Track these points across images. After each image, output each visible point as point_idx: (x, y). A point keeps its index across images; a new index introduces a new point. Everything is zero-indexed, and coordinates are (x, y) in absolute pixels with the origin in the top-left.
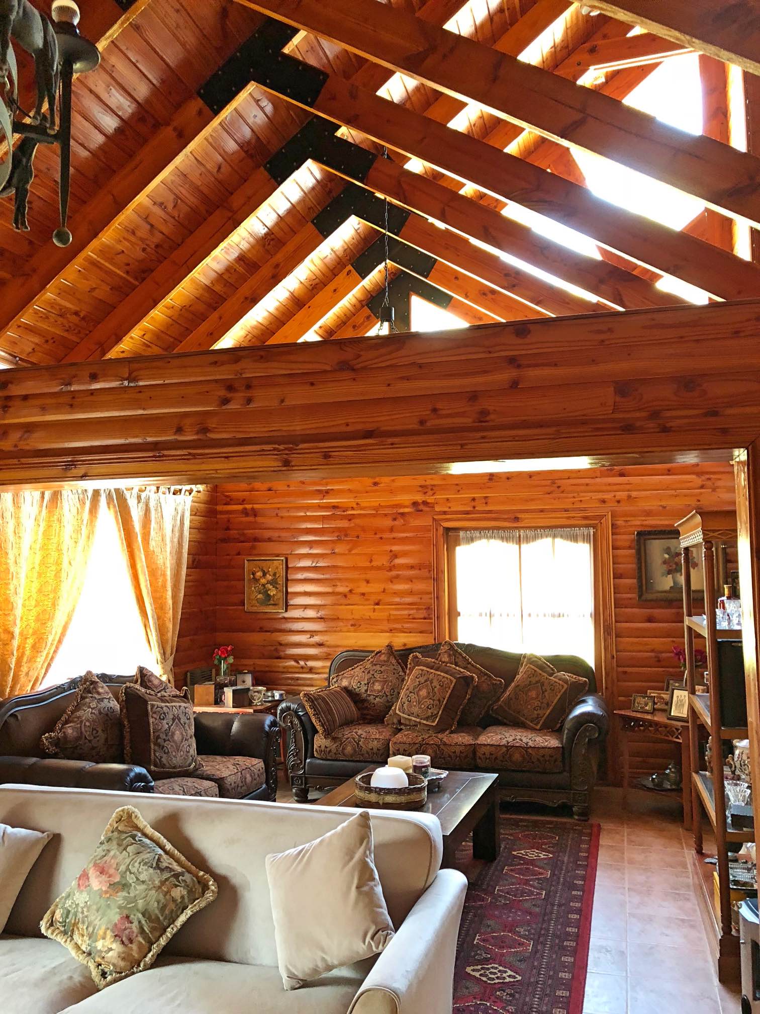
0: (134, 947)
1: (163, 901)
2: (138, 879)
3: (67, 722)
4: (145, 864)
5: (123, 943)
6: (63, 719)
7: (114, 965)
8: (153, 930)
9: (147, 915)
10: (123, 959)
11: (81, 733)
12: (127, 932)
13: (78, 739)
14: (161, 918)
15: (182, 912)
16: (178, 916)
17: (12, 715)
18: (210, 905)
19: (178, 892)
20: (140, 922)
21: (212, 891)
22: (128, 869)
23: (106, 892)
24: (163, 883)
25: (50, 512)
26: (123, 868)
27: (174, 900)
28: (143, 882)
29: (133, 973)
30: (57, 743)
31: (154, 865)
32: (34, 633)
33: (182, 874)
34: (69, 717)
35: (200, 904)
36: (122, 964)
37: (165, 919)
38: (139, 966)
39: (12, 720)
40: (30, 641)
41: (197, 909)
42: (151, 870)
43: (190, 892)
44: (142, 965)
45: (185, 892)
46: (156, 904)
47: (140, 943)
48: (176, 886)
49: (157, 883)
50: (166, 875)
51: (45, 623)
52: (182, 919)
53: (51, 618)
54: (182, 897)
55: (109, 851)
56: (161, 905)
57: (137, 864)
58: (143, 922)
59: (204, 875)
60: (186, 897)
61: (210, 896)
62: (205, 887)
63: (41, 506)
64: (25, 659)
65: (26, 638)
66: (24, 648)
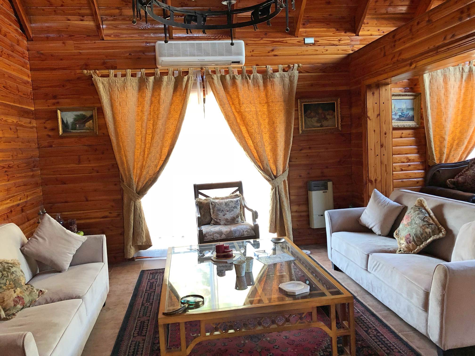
0: (411, 245)
1: (422, 232)
2: (415, 222)
3: (461, 175)
4: (419, 218)
5: (407, 242)
6: (459, 174)
7: (403, 249)
8: (418, 241)
9: (416, 235)
10: (406, 248)
11: (466, 180)
12: (409, 239)
13: (464, 183)
14: (421, 238)
15: (430, 238)
16: (428, 239)
17: (438, 171)
18: (440, 239)
19: (428, 230)
20: (413, 237)
21: (443, 234)
22: (413, 219)
23: (406, 225)
24: (423, 225)
25: (467, 83)
26: (412, 218)
27: (426, 233)
28: (417, 224)
29: (409, 253)
30: (454, 183)
31: (422, 219)
32: (458, 139)
33: (432, 224)
34: (463, 173)
35: (436, 237)
36: (406, 249)
37: (423, 238)
38: (412, 252)
39: (438, 173)
40: (456, 142)
41: (435, 238)
42: (420, 221)
43: (433, 231)
44: (413, 251)
45: (431, 231)
46: (419, 232)
47: (413, 244)
48: (428, 228)
49: (421, 225)
50: (425, 223)
51: (463, 134)
52: (429, 240)
53: (467, 131)
54: (430, 232)
55: (411, 212)
56: (421, 233)
57: (417, 218)
58: (414, 237)
59: (441, 227)
60: (431, 233)
61: (441, 235)
62: (441, 231)
63: (462, 81)
64: (453, 150)
65: (454, 141)
66: (453, 144)
